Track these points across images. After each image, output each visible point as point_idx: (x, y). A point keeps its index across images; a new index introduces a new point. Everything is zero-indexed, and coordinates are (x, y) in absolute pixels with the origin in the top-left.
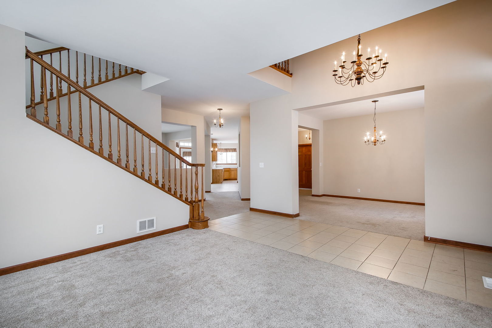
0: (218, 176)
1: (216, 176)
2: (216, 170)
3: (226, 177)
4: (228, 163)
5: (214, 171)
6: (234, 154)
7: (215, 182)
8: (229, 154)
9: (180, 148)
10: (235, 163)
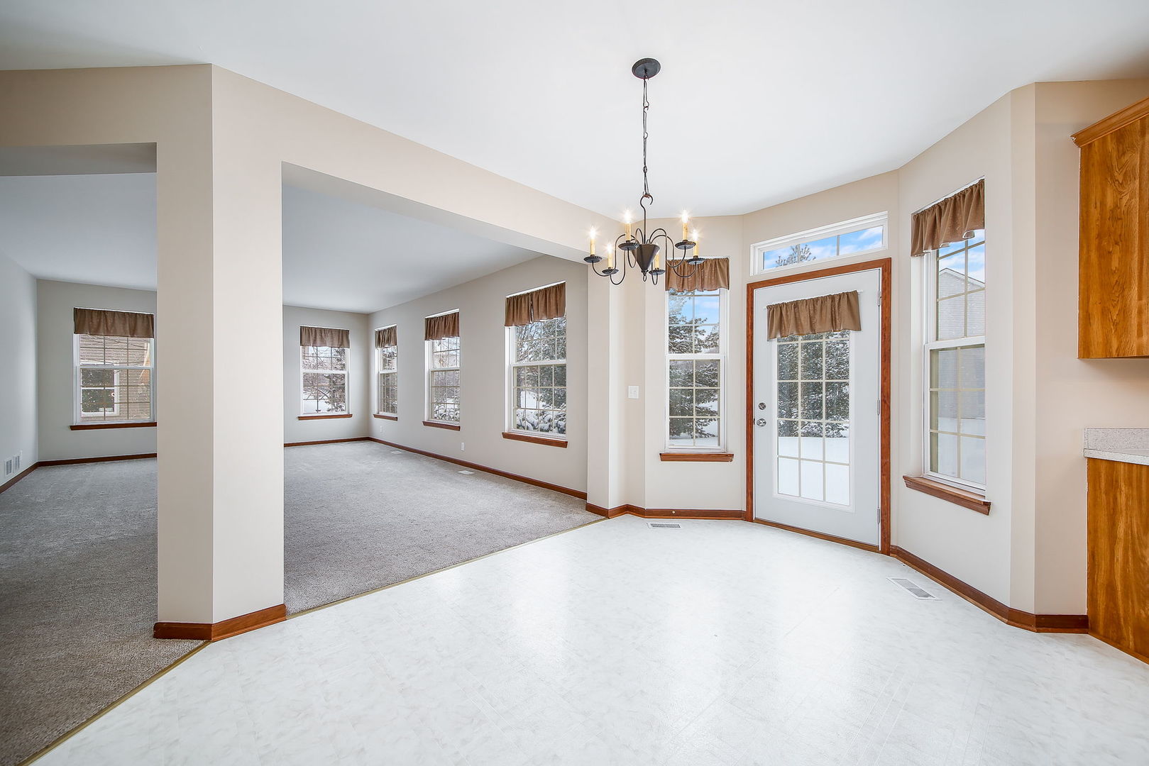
9: (751, 289)
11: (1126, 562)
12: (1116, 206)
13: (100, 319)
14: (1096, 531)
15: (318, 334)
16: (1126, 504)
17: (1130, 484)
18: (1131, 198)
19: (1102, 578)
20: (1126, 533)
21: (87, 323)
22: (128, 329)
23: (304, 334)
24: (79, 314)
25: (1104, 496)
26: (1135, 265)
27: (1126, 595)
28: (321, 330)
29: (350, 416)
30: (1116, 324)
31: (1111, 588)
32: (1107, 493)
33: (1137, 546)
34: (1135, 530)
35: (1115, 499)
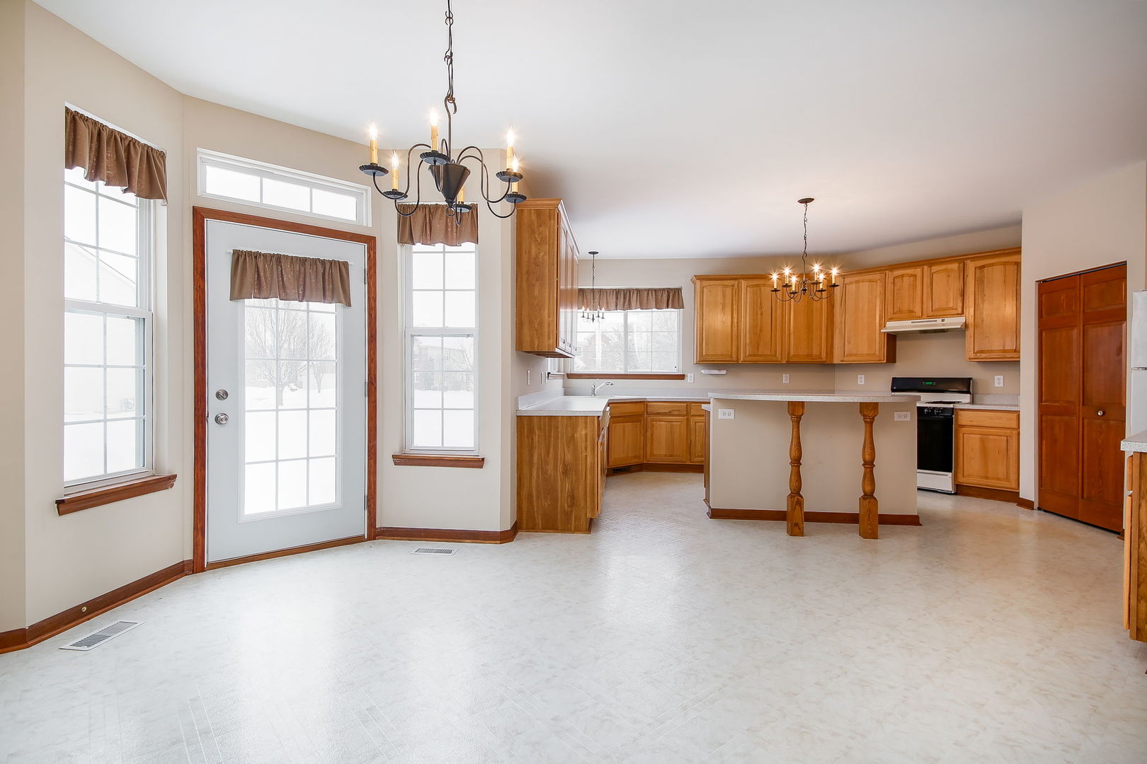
0: (566, 472)
1: (550, 468)
2: (550, 422)
3: (622, 455)
4: (631, 371)
5: (531, 431)
6: (669, 318)
7: (539, 521)
8: (640, 318)
9: (200, 216)
10: (674, 371)
11: (538, 477)
12: (537, 257)
14: (521, 463)
16: (539, 441)
17: (540, 429)
18: (544, 255)
19: (525, 492)
20: (538, 459)
25: (526, 439)
26: (547, 295)
27: (538, 498)
30: (537, 331)
31: (530, 495)
32: (528, 438)
33: (544, 465)
34: (543, 455)
35: (532, 439)
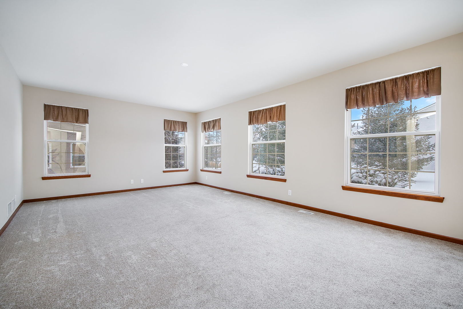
13: (59, 111)
15: (172, 124)
21: (51, 113)
22: (74, 118)
23: (166, 123)
24: (47, 107)
28: (174, 121)
29: (187, 170)
